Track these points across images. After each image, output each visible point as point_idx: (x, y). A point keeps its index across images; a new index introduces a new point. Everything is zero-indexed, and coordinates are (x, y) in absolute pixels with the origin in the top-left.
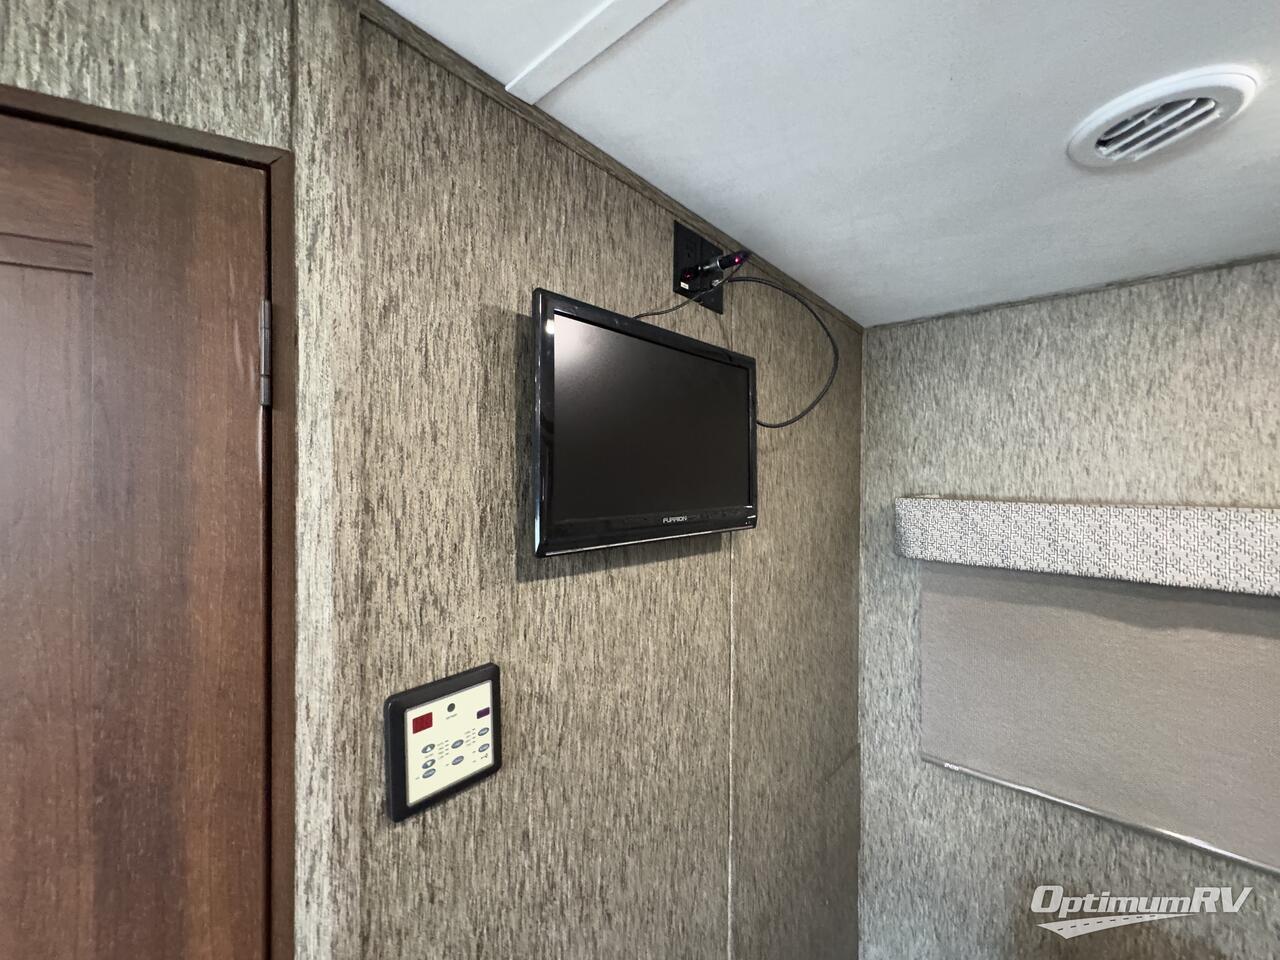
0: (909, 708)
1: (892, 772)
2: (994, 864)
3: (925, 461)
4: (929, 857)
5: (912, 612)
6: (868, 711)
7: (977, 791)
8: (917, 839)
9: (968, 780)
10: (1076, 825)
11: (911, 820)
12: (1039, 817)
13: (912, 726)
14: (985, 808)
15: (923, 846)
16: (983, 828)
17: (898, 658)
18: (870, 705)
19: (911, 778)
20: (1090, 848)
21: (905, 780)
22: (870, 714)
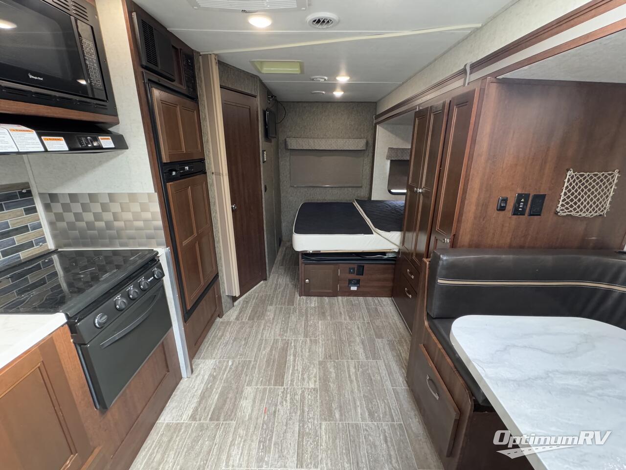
0: (288, 178)
2: (301, 200)
5: (288, 160)
7: (299, 189)
10: (311, 190)
12: (307, 190)
14: (300, 192)
16: (300, 195)
17: (286, 170)
20: (313, 192)
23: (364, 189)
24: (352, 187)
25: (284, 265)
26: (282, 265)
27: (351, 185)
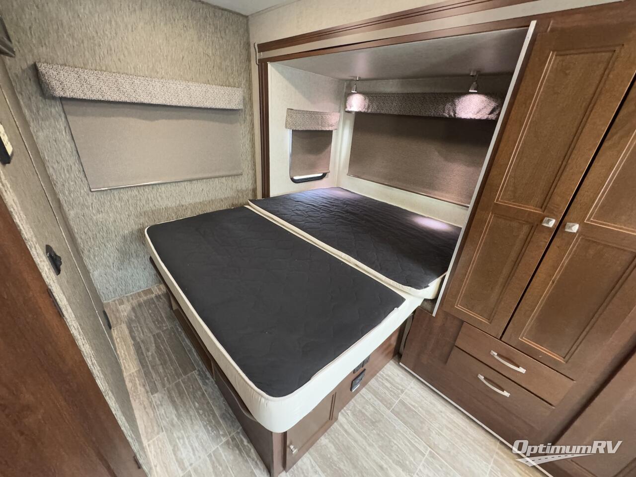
0: (77, 173)
1: (79, 203)
2: (128, 215)
3: (41, 43)
4: (106, 227)
5: (64, 128)
6: (57, 182)
7: (116, 195)
8: (99, 223)
9: (111, 192)
10: (148, 191)
11: (95, 218)
12: (137, 193)
13: (82, 181)
14: (120, 199)
15: (103, 224)
16: (121, 206)
17: (64, 152)
18: (57, 178)
19: (89, 201)
20: (152, 195)
21: (86, 204)
22: (59, 182)
23: (246, 177)
24: (226, 176)
25: (159, 386)
26: (154, 390)
27: (224, 173)
